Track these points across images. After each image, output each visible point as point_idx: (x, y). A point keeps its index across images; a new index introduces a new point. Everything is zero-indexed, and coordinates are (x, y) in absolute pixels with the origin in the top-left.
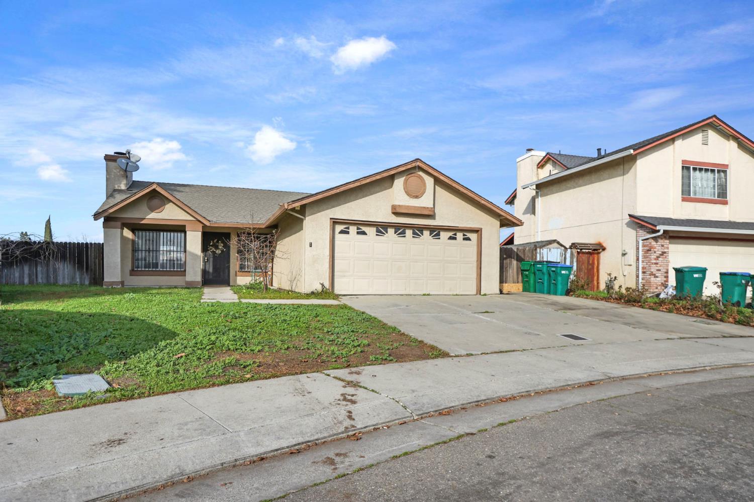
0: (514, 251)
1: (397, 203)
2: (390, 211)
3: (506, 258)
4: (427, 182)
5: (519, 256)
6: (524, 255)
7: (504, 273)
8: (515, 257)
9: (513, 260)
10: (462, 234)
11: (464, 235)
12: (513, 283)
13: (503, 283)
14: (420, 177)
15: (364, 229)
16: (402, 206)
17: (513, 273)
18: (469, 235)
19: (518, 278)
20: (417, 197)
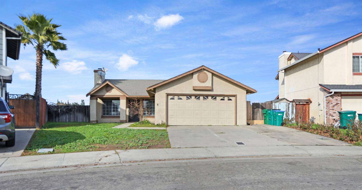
0: (260, 105)
1: (194, 85)
2: (192, 89)
3: (256, 108)
4: (208, 75)
5: (263, 107)
6: (266, 106)
7: (255, 115)
8: (261, 107)
9: (259, 109)
10: (227, 98)
11: (228, 98)
12: (260, 120)
13: (254, 120)
14: (205, 73)
15: (181, 97)
16: (197, 86)
17: (260, 115)
18: (231, 98)
19: (262, 118)
20: (204, 82)
